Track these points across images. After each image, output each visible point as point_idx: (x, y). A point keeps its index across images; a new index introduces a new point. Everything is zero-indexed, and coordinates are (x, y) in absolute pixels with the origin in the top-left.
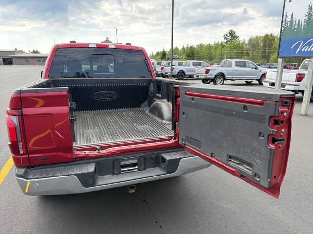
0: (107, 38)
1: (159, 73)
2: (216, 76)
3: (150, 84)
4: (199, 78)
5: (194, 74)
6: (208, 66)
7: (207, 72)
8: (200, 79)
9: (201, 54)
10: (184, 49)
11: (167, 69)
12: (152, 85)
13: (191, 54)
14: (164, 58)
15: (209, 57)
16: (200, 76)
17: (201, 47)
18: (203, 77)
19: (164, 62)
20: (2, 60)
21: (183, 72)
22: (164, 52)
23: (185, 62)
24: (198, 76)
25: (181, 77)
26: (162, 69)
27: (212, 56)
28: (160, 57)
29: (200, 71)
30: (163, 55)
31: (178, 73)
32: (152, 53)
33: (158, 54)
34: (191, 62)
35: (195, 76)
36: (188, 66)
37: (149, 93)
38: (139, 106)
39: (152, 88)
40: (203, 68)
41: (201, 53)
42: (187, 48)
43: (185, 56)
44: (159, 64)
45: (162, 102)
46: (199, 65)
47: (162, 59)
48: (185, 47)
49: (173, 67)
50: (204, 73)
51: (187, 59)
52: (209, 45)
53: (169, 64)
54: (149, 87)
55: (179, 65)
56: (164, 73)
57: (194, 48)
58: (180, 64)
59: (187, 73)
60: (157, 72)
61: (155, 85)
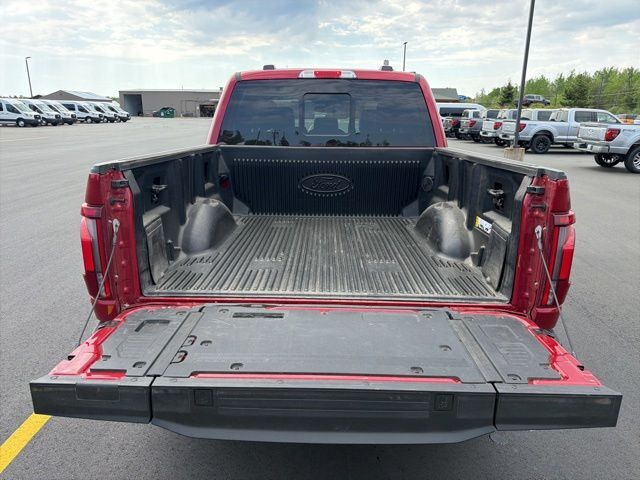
0: (386, 62)
1: (490, 135)
2: (633, 147)
3: (429, 160)
4: (588, 149)
5: (576, 140)
6: (618, 122)
7: (611, 135)
8: (589, 153)
9: (606, 92)
10: (561, 80)
11: (509, 127)
12: (431, 164)
13: (579, 93)
14: (509, 102)
15: (626, 101)
16: (589, 146)
17: (606, 76)
18: (598, 149)
19: (505, 112)
20: (198, 108)
21: (548, 134)
22: (510, 88)
23: (554, 112)
24: (584, 146)
25: (541, 146)
26: (497, 126)
27: (634, 97)
28: (498, 99)
29: (594, 132)
30: (507, 96)
31: (535, 136)
32: (483, 90)
33: (496, 92)
34: (572, 111)
35: (576, 145)
36: (564, 121)
37: (425, 182)
38: (398, 212)
39: (431, 170)
40: (600, 126)
41: (607, 90)
42: (570, 78)
43: (560, 97)
44: (492, 115)
45: (446, 206)
46: (593, 118)
47: (503, 104)
48: (566, 76)
49: (522, 122)
50: (602, 137)
51: (564, 105)
52: (631, 70)
53: (514, 117)
54: (424, 169)
55: (539, 119)
56: (501, 136)
57: (589, 80)
58: (542, 117)
59: (557, 137)
60: (485, 133)
61: (440, 164)
